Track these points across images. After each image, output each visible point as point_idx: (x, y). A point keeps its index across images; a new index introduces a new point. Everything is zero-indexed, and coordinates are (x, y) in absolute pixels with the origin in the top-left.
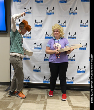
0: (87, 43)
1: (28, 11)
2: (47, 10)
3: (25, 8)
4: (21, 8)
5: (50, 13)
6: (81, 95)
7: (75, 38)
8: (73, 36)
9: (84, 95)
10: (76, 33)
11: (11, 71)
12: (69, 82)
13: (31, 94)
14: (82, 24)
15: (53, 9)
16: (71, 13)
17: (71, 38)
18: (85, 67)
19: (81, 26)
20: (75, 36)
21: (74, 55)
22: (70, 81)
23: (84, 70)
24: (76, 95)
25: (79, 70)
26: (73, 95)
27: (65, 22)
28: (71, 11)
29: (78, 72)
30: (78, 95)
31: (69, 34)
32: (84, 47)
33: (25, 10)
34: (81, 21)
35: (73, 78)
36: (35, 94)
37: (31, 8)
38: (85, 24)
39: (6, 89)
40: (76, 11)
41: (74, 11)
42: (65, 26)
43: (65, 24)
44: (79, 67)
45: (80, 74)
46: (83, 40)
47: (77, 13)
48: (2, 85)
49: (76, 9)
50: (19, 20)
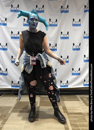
0: (80, 43)
1: (15, 8)
2: (37, 7)
3: (12, 6)
4: (7, 6)
5: (40, 11)
6: (77, 99)
7: (68, 38)
8: (65, 36)
9: (80, 99)
10: (68, 32)
12: (63, 86)
13: (22, 102)
14: (74, 23)
15: (43, 7)
16: (63, 11)
17: (63, 38)
18: (79, 69)
19: (74, 25)
20: (68, 36)
21: (68, 56)
22: (65, 84)
23: (79, 72)
24: (71, 100)
25: (74, 72)
26: (68, 100)
27: (56, 21)
28: (62, 9)
29: (73, 74)
30: (74, 99)
31: (61, 34)
32: (77, 47)
33: (12, 7)
34: (74, 20)
35: (68, 81)
36: (26, 102)
37: (18, 6)
38: (77, 23)
40: (67, 9)
41: (65, 9)
42: (57, 25)
43: (56, 23)
44: (73, 69)
45: (75, 76)
46: (76, 40)
47: (68, 11)
49: (68, 7)
50: (6, 18)
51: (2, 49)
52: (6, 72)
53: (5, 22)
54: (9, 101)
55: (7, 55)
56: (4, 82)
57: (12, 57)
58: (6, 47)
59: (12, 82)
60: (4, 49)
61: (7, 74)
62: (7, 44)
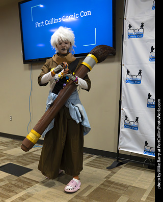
11: (121, 130)
39: (108, 166)
48: (101, 157)
50: (142, 24)
51: (131, 81)
52: (136, 124)
53: (141, 31)
54: (139, 179)
55: (140, 92)
56: (130, 141)
57: (150, 95)
58: (139, 77)
59: (146, 143)
60: (135, 82)
61: (137, 128)
62: (140, 71)
